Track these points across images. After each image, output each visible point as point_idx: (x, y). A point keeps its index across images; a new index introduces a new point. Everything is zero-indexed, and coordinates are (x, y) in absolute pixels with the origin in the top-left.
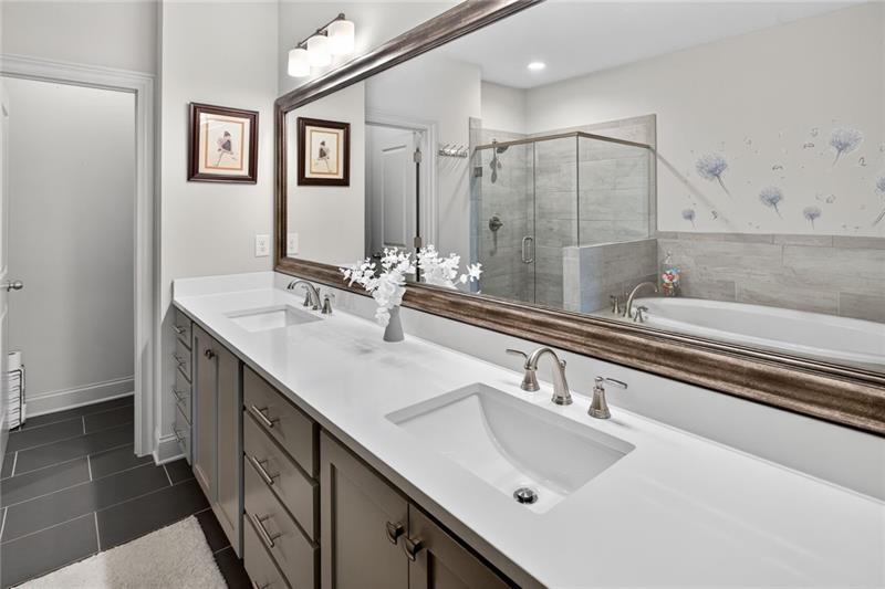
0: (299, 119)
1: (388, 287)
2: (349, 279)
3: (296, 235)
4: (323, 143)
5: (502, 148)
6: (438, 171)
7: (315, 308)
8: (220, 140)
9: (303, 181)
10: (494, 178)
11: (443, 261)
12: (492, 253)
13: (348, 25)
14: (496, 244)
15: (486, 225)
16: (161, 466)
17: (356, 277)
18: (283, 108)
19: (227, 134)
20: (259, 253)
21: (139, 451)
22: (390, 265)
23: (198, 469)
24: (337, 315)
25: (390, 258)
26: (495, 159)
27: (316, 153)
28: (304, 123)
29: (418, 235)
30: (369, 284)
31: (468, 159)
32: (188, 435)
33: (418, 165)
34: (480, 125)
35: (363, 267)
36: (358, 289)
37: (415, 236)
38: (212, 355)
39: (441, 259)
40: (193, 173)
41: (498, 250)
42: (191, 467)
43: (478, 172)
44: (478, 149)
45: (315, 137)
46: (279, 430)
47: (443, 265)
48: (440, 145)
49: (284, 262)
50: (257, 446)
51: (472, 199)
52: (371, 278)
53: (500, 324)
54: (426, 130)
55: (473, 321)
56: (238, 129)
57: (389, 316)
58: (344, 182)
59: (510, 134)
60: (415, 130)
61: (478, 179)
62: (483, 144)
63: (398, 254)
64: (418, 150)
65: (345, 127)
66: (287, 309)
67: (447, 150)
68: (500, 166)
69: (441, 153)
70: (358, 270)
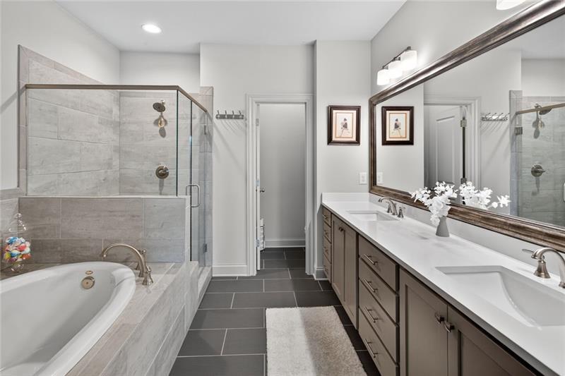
0: (383, 107)
1: (439, 205)
2: (414, 199)
3: (382, 173)
4: (397, 120)
5: (545, 111)
6: (481, 132)
7: (394, 214)
8: (342, 123)
9: (385, 143)
10: (537, 135)
11: (478, 192)
12: (534, 194)
13: (413, 53)
14: (538, 186)
15: (527, 172)
16: (317, 281)
17: (419, 197)
18: (374, 103)
19: (345, 120)
20: (361, 182)
21: (307, 272)
22: (440, 192)
23: (334, 285)
24: (406, 219)
25: (440, 188)
26: (538, 119)
27: (393, 126)
28: (385, 109)
29: (464, 176)
30: (427, 203)
31: (508, 122)
32: (329, 268)
33: (464, 129)
34: (522, 94)
35: (423, 192)
36: (419, 204)
37: (462, 177)
38: (342, 230)
39: (476, 191)
40: (330, 141)
41: (540, 191)
42: (331, 284)
43: (519, 131)
44: (517, 113)
45: (392, 117)
46: (377, 268)
47: (478, 195)
48: (482, 114)
49: (376, 188)
50: (365, 275)
51: (512, 152)
52: (428, 198)
53: (520, 234)
54: (470, 104)
55: (499, 230)
56: (350, 116)
57: (439, 221)
58: (411, 142)
59: (554, 99)
60: (461, 105)
61: (519, 136)
62: (523, 110)
63: (445, 186)
64: (464, 119)
65: (411, 109)
66: (378, 213)
67: (489, 117)
68: (543, 125)
69: (483, 119)
70: (420, 194)
